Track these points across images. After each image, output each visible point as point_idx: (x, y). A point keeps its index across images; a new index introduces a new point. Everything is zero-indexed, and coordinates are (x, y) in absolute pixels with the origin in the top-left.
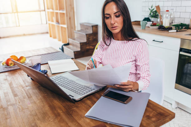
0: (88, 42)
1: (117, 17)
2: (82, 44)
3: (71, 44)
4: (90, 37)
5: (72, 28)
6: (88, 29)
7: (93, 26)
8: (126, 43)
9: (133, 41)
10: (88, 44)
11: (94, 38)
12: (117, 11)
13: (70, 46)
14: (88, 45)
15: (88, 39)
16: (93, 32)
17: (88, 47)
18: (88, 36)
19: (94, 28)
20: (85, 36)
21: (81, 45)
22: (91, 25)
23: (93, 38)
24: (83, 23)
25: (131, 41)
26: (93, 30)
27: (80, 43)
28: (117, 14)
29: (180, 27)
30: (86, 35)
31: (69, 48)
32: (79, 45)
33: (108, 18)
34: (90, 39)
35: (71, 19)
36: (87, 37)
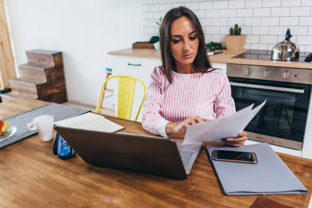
0: (49, 83)
1: (191, 39)
2: (39, 87)
3: (15, 90)
4: (51, 74)
5: (8, 61)
6: (44, 60)
7: (54, 55)
8: (199, 77)
9: (209, 73)
10: (49, 85)
11: (59, 74)
12: (193, 30)
13: (13, 93)
14: (49, 88)
15: (48, 77)
16: (55, 65)
17: (50, 92)
18: (49, 72)
19: (57, 58)
20: (44, 72)
21: (38, 90)
22: (51, 53)
23: (56, 75)
24: (32, 51)
25: (206, 74)
26: (55, 61)
27: (37, 86)
28: (193, 36)
29: (213, 47)
30: (45, 70)
31: (12, 96)
32: (35, 90)
33: (176, 42)
34: (52, 78)
35: (4, 44)
36: (47, 74)
